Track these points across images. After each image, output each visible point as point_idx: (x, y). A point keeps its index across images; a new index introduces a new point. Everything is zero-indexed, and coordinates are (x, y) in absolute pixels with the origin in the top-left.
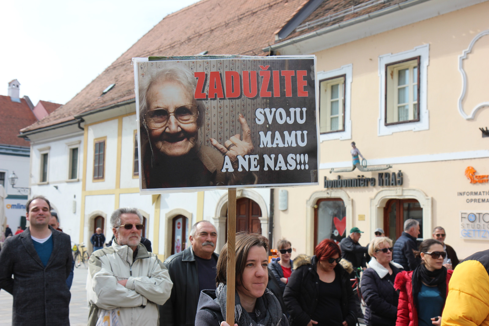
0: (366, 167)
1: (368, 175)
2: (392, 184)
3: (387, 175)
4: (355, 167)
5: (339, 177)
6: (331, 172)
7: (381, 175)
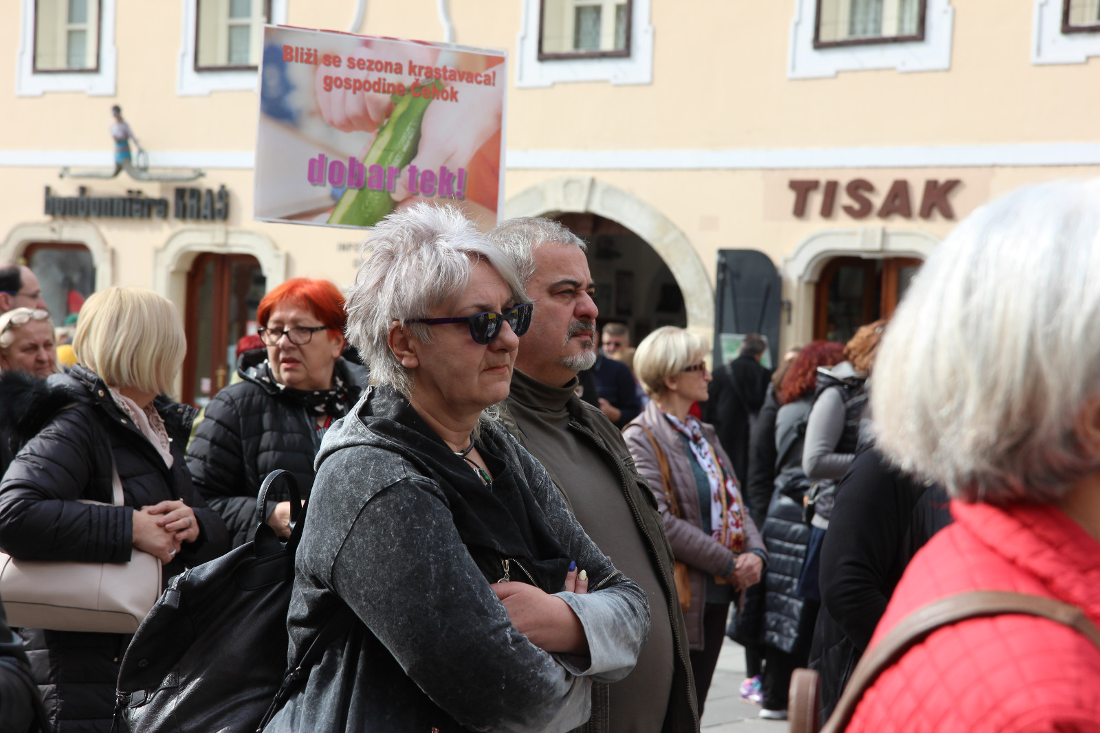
0: (145, 169)
1: (152, 191)
2: (205, 217)
3: (195, 193)
4: (119, 169)
5: (83, 190)
6: (61, 176)
7: (180, 193)
